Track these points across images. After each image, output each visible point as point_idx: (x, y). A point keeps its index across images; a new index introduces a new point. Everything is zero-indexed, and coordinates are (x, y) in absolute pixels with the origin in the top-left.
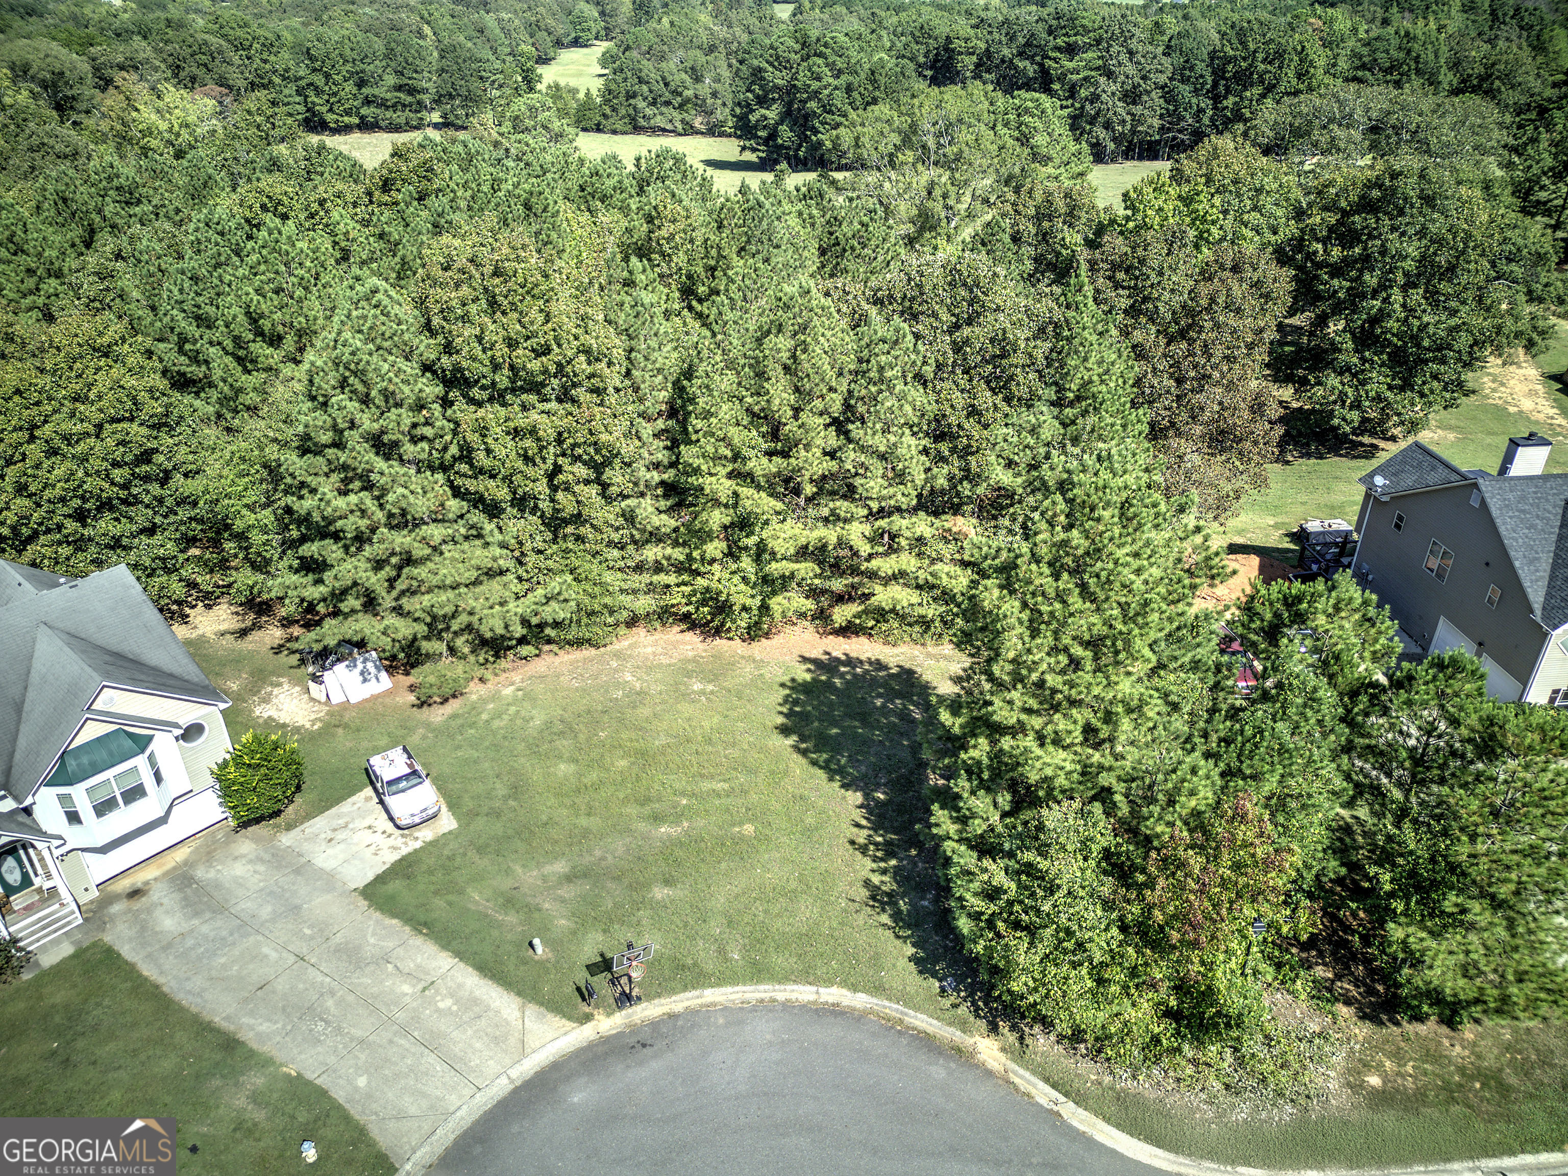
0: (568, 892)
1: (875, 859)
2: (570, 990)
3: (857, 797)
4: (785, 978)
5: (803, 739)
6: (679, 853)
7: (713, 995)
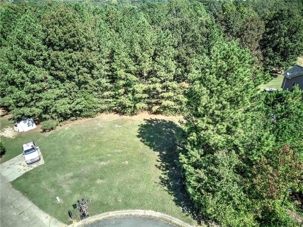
0: (71, 182)
1: (163, 170)
2: (66, 213)
3: (158, 153)
4: (135, 208)
5: (143, 138)
6: (106, 170)
7: (112, 214)
